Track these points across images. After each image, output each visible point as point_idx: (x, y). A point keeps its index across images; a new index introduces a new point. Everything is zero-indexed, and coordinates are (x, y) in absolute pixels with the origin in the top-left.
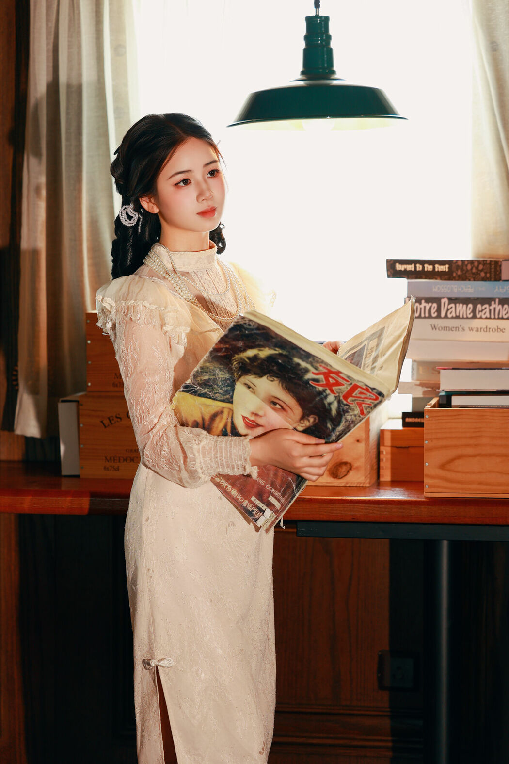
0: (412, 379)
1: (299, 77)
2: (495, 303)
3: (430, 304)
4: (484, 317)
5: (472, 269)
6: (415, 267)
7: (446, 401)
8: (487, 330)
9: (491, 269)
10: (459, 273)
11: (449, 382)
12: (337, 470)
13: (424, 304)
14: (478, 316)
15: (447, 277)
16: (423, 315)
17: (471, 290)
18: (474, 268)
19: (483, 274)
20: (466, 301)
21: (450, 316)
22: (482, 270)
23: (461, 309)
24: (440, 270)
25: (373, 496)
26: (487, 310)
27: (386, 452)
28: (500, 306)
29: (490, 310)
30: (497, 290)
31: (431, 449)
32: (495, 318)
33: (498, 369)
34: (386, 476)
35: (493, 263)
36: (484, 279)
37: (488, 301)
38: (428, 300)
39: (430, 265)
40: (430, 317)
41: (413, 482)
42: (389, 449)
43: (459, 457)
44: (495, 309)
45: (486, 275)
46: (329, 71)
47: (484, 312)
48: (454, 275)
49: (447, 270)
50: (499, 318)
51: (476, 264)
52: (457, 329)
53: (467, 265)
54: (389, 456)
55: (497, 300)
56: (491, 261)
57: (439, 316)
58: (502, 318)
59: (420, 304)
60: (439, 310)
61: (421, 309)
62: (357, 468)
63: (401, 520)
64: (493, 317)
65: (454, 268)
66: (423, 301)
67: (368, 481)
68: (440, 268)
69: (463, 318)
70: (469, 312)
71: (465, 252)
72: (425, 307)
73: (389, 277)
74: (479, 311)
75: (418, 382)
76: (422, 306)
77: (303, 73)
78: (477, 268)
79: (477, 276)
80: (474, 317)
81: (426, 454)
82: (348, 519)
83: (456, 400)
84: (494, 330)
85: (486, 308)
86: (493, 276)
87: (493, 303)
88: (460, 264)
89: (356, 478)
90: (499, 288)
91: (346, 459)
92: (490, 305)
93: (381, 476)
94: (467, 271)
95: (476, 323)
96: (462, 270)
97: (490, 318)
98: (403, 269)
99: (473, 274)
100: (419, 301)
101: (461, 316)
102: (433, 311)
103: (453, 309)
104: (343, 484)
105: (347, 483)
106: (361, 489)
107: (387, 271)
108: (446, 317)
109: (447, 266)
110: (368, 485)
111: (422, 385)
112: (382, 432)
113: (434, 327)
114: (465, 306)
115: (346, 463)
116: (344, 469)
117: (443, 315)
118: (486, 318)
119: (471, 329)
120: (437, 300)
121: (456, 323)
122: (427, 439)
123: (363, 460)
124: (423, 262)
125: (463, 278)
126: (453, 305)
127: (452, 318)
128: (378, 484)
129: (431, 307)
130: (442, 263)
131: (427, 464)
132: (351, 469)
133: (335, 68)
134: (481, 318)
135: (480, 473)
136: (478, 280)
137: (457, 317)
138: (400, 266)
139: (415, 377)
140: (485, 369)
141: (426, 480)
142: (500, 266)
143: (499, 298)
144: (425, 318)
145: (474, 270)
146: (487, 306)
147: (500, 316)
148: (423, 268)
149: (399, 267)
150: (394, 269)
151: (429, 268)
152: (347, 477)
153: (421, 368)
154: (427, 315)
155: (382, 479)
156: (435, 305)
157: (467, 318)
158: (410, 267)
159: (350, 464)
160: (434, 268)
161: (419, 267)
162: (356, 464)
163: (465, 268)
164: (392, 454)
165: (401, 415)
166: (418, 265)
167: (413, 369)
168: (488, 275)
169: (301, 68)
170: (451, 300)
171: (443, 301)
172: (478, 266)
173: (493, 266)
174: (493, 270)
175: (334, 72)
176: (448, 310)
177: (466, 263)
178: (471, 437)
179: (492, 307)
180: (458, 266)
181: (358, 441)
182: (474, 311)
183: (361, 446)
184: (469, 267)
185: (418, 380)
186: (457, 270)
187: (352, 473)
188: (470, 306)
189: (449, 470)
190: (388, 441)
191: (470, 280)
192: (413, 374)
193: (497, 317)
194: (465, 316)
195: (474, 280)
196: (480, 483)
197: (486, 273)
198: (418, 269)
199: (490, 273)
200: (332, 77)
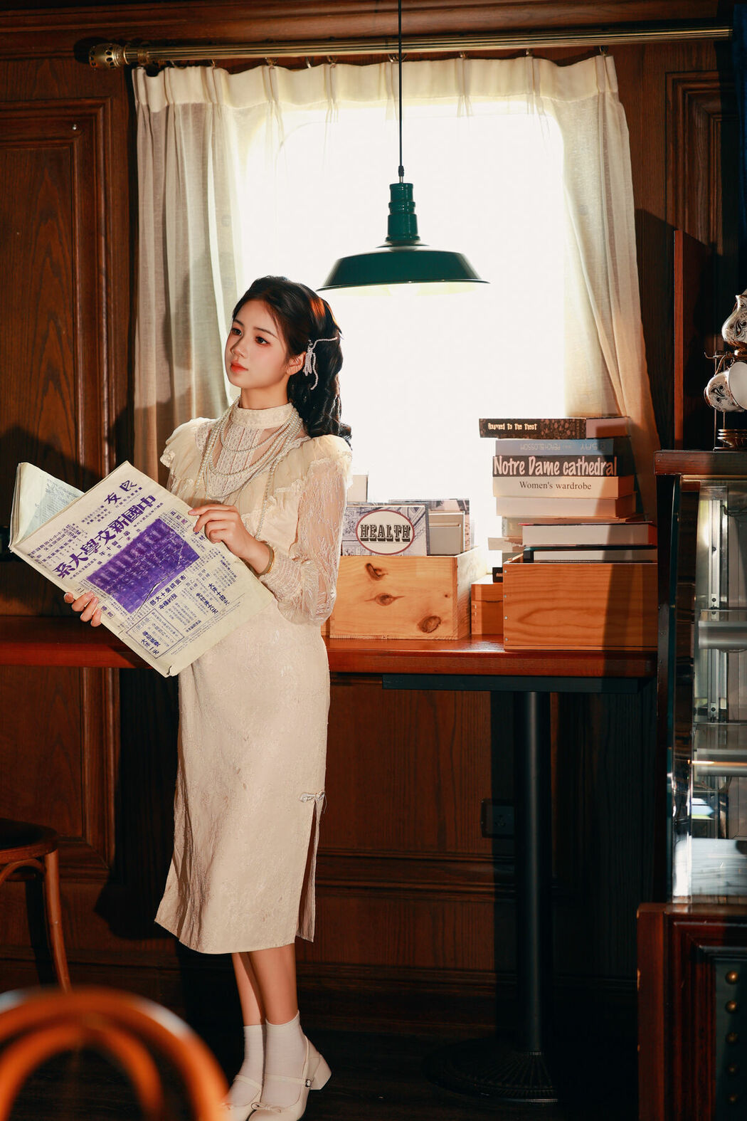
0: (503, 535)
1: (385, 243)
2: (581, 461)
3: (518, 462)
4: (571, 474)
5: (559, 427)
6: (506, 427)
7: (529, 558)
8: (574, 486)
9: (576, 427)
10: (547, 431)
11: (531, 537)
12: (427, 624)
13: (512, 462)
14: (565, 474)
15: (535, 435)
16: (511, 473)
17: (558, 448)
18: (561, 427)
19: (568, 432)
20: (552, 459)
21: (537, 474)
22: (567, 429)
23: (548, 466)
24: (529, 429)
25: (464, 649)
26: (574, 467)
27: (477, 606)
28: (586, 463)
29: (577, 467)
30: (583, 447)
31: (508, 604)
32: (581, 476)
33: (578, 525)
34: (478, 630)
35: (578, 421)
36: (570, 438)
37: (574, 458)
38: (516, 458)
39: (519, 424)
40: (518, 475)
41: (493, 635)
42: (480, 603)
43: (538, 611)
44: (581, 465)
45: (572, 434)
46: (413, 237)
47: (571, 469)
48: (542, 433)
49: (536, 429)
50: (585, 475)
51: (562, 422)
52: (545, 486)
53: (554, 424)
54: (480, 610)
55: (583, 457)
56: (576, 419)
57: (527, 474)
58: (589, 475)
59: (509, 462)
60: (526, 468)
61: (509, 467)
62: (446, 622)
63: (481, 673)
64: (579, 474)
65: (542, 427)
66: (511, 459)
67: (457, 634)
68: (529, 427)
69: (550, 475)
70: (555, 470)
71: (558, 410)
72: (513, 465)
73: (482, 436)
74: (566, 469)
75: (508, 538)
76: (510, 464)
77: (388, 239)
78: (563, 427)
79: (563, 435)
80: (561, 474)
81: (505, 608)
82: (432, 672)
83: (538, 556)
84: (580, 487)
85: (572, 465)
86: (578, 434)
87: (579, 460)
88: (547, 422)
89: (445, 631)
90: (584, 446)
91: (435, 614)
92: (576, 463)
93: (472, 630)
94: (555, 429)
95: (563, 480)
96: (550, 428)
97: (577, 475)
98: (495, 429)
99: (560, 432)
100: (506, 459)
101: (548, 474)
102: (521, 469)
103: (541, 467)
104: (433, 638)
105: (437, 637)
106: (448, 642)
107: (480, 430)
108: (534, 474)
109: (536, 425)
110: (456, 639)
111: (511, 541)
112: (473, 586)
113: (523, 485)
114: (552, 463)
115: (435, 618)
116: (433, 623)
117: (531, 472)
118: (573, 475)
119: (559, 486)
120: (525, 459)
121: (544, 480)
122: (505, 594)
123: (451, 614)
124: (513, 422)
125: (550, 436)
126: (540, 463)
127: (540, 475)
128: (470, 638)
129: (519, 465)
130: (531, 422)
131: (506, 618)
132: (440, 623)
133: (419, 234)
134: (568, 475)
135: (558, 626)
136: (565, 439)
137: (545, 475)
138: (492, 425)
139: (506, 534)
140: (565, 525)
141: (505, 634)
142: (585, 424)
143: (585, 456)
144: (513, 475)
145: (560, 429)
146: (573, 463)
147: (587, 473)
148: (514, 427)
149: (491, 427)
150: (487, 428)
151: (518, 427)
152: (437, 630)
153: (511, 524)
154: (515, 473)
155: (473, 633)
156: (523, 463)
157: (555, 475)
158: (502, 427)
159: (439, 618)
160: (523, 427)
161: (510, 427)
162: (444, 618)
163: (552, 427)
164: (483, 608)
165: (491, 571)
166: (508, 425)
167: (503, 526)
168: (574, 433)
169: (386, 235)
170: (539, 458)
171: (530, 459)
172: (564, 424)
173: (578, 425)
174: (578, 428)
175: (418, 238)
176: (535, 467)
177: (553, 422)
178: (548, 591)
179: (578, 465)
180: (546, 424)
181: (446, 596)
182: (561, 469)
183: (450, 601)
184: (556, 426)
185: (508, 536)
186: (545, 428)
187: (441, 627)
188: (557, 463)
189: (527, 624)
190: (478, 596)
191: (556, 439)
192: (503, 531)
193: (583, 474)
194: (552, 474)
195: (561, 439)
196: (558, 636)
197: (571, 431)
198: (508, 428)
199: (575, 431)
200: (417, 243)
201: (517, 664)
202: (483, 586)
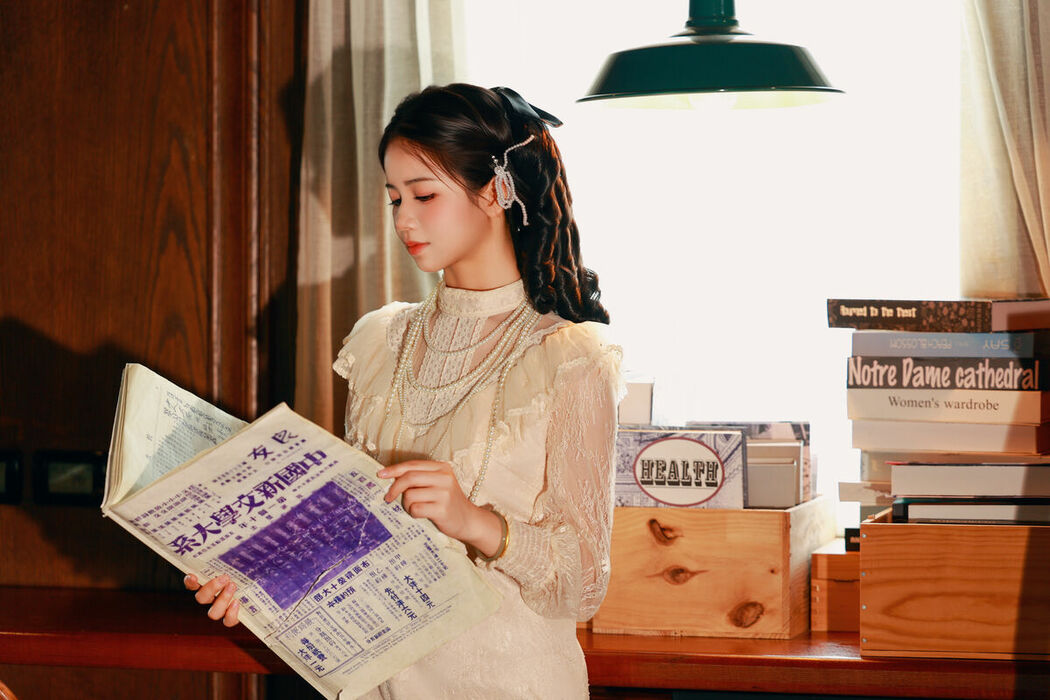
0: (862, 479)
1: (684, 29)
2: (984, 366)
3: (887, 367)
4: (967, 386)
5: (949, 314)
6: (869, 311)
7: (900, 515)
8: (971, 405)
9: (976, 314)
10: (931, 320)
11: (906, 483)
12: (743, 614)
13: (876, 366)
14: (959, 385)
15: (913, 326)
16: (875, 384)
17: (947, 346)
18: (952, 313)
19: (965, 322)
20: (939, 362)
21: (915, 384)
22: (963, 317)
23: (933, 374)
24: (903, 316)
25: (798, 654)
26: (972, 376)
27: (820, 587)
28: (992, 370)
29: (977, 376)
30: (986, 345)
31: (869, 585)
32: (984, 389)
33: (977, 465)
34: (821, 624)
35: (979, 306)
36: (966, 330)
37: (972, 362)
38: (883, 361)
39: (889, 308)
40: (886, 386)
41: (843, 632)
42: (824, 584)
43: (912, 597)
44: (984, 374)
45: (969, 324)
46: (728, 21)
47: (967, 378)
48: (924, 323)
49: (914, 316)
50: (990, 389)
51: (955, 307)
52: (928, 404)
53: (942, 309)
54: (825, 595)
55: (987, 361)
56: (976, 303)
57: (899, 385)
58: (995, 389)
59: (871, 366)
60: (899, 376)
61: (872, 373)
62: (772, 612)
63: (824, 691)
64: (980, 386)
65: (924, 314)
66: (875, 362)
67: (788, 630)
68: (903, 313)
69: (936, 388)
70: (944, 378)
71: (948, 287)
72: (878, 371)
73: (831, 325)
74: (960, 378)
75: (869, 484)
76: (874, 370)
77: (689, 24)
78: (957, 313)
79: (957, 325)
80: (953, 386)
81: (863, 593)
82: (748, 688)
83: (915, 512)
84: (982, 406)
85: (970, 373)
86: (980, 326)
87: (981, 365)
88: (932, 306)
89: (772, 626)
90: (989, 344)
91: (754, 598)
92: (977, 368)
93: (813, 624)
94: (944, 316)
95: (956, 395)
96: (935, 316)
97: (977, 388)
98: (851, 314)
99: (952, 321)
100: (868, 361)
101: (933, 385)
102: (890, 377)
103: (921, 375)
104: (750, 636)
105: (757, 634)
106: (774, 642)
107: (829, 316)
108: (910, 386)
109: (914, 310)
110: (787, 637)
111: (874, 487)
112: (815, 557)
113: (893, 401)
114: (938, 370)
115: (754, 604)
116: (752, 613)
117: (905, 382)
118: (971, 388)
119: (948, 405)
120: (897, 361)
121: (926, 394)
122: (864, 570)
123: (780, 599)
124: (879, 304)
125: (936, 328)
126: (920, 368)
127: (920, 387)
128: (808, 637)
129: (887, 371)
130: (907, 305)
131: (864, 607)
132: (762, 613)
133: (738, 16)
134: (963, 388)
135: (945, 620)
136: (959, 332)
137: (928, 387)
138: (847, 309)
139: (866, 476)
140: (958, 464)
141: (863, 632)
142: (990, 310)
143: (990, 359)
144: (878, 387)
145: (952, 317)
146: (971, 369)
147: (992, 385)
148: (880, 312)
149: (845, 311)
150: (838, 314)
151: (888, 312)
152: (755, 626)
153: (874, 463)
154: (881, 383)
155: (813, 629)
156: (893, 368)
157: (942, 388)
158: (861, 312)
159: (761, 605)
160: (895, 312)
161: (874, 312)
162: (769, 606)
163: (939, 313)
164: (830, 590)
165: (843, 533)
166: (872, 308)
167: (862, 464)
168: (972, 324)
169: (686, 17)
170: (918, 361)
171: (905, 362)
172: (958, 309)
173: (979, 310)
174: (979, 316)
175: (735, 23)
176: (913, 375)
177: (941, 305)
178: (929, 568)
179: (979, 372)
180: (929, 310)
181: (772, 571)
182: (952, 378)
183: (778, 579)
184: (945, 311)
185: (869, 481)
186: (928, 316)
187: (763, 620)
188: (947, 369)
189: (897, 617)
190: (823, 571)
191: (946, 331)
192: (862, 472)
193: (987, 387)
194: (939, 385)
195: (953, 331)
196: (944, 637)
197: (969, 320)
198: (872, 314)
199: (975, 320)
200: (733, 30)
201: (879, 680)
202: (831, 558)
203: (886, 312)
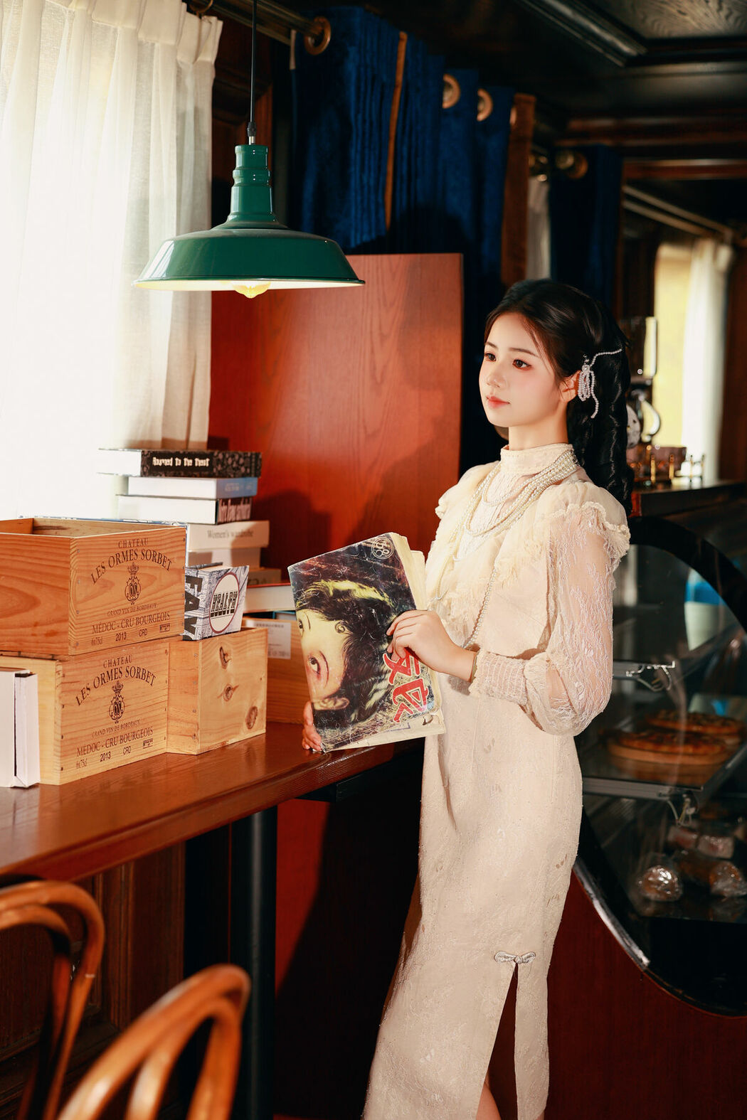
5: (232, 464)
6: (174, 462)
9: (251, 463)
10: (219, 468)
15: (207, 473)
18: (235, 463)
19: (243, 469)
22: (242, 465)
24: (200, 465)
35: (254, 457)
36: (244, 475)
39: (189, 459)
48: (215, 470)
49: (207, 465)
51: (237, 458)
53: (227, 459)
56: (252, 455)
65: (214, 464)
73: (143, 476)
78: (238, 462)
79: (237, 472)
80: (235, 520)
86: (253, 472)
88: (220, 458)
94: (228, 465)
96: (223, 465)
98: (160, 464)
99: (234, 469)
109: (208, 460)
124: (182, 456)
125: (222, 474)
130: (202, 457)
136: (239, 477)
138: (159, 460)
142: (261, 460)
145: (234, 465)
148: (183, 462)
149: (156, 462)
150: (150, 464)
158: (168, 462)
160: (194, 462)
161: (178, 462)
163: (225, 462)
166: (177, 459)
168: (248, 470)
172: (239, 459)
173: (253, 460)
174: (253, 464)
177: (227, 457)
180: (219, 460)
184: (230, 461)
186: (218, 464)
191: (230, 477)
195: (235, 477)
197: (246, 468)
198: (176, 465)
199: (251, 468)
203: (187, 462)
